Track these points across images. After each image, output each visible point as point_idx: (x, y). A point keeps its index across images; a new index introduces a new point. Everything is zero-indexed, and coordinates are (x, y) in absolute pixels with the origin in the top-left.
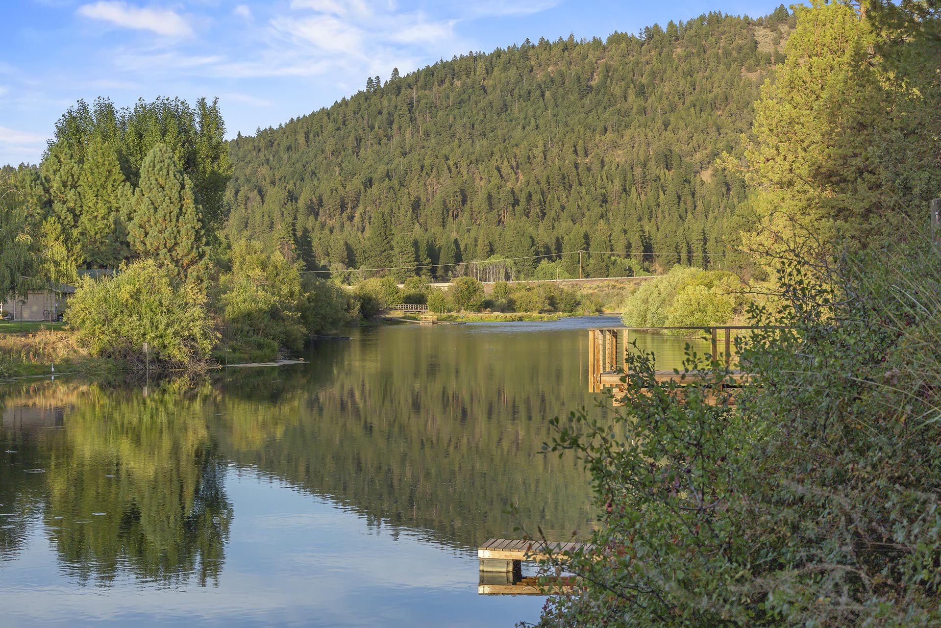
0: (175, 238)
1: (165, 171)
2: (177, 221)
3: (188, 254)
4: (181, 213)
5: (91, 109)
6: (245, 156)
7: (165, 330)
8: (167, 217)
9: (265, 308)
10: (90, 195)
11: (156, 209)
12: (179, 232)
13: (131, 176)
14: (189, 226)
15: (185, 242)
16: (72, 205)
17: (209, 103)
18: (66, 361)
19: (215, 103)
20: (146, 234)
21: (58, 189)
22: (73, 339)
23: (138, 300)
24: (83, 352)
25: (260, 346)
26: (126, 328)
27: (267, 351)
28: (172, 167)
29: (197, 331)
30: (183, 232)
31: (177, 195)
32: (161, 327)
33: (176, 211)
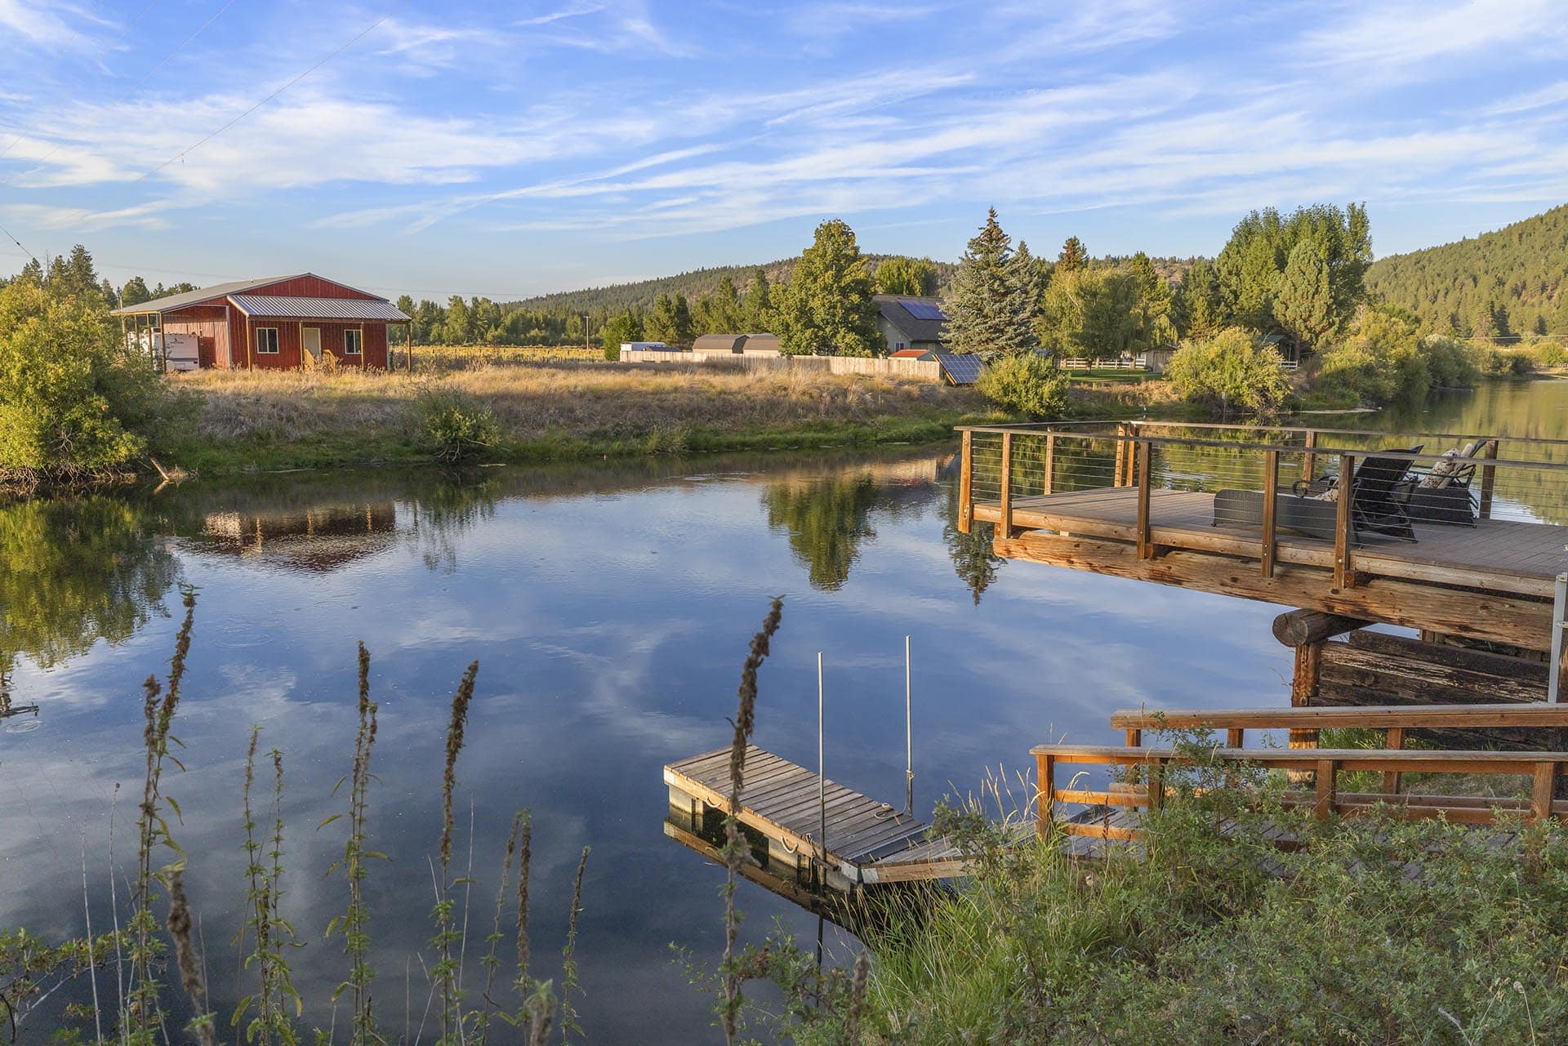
0: (1310, 311)
1: (1307, 261)
2: (1313, 298)
3: (1320, 323)
4: (1317, 292)
5: (1261, 216)
6: (1466, 254)
7: (1242, 382)
8: (1305, 296)
9: (1359, 365)
10: (1248, 280)
11: (1296, 289)
12: (1313, 307)
13: (1281, 263)
14: (1322, 302)
15: (1318, 314)
16: (1234, 288)
17: (1358, 207)
18: (1159, 404)
19: (1363, 206)
20: (1287, 308)
21: (1225, 276)
22: (1168, 388)
23: (1223, 358)
24: (1175, 397)
25: (1343, 396)
26: (1210, 380)
27: (1348, 401)
28: (1313, 257)
29: (1270, 384)
30: (1317, 306)
31: (1315, 278)
32: (1239, 380)
33: (1312, 290)
